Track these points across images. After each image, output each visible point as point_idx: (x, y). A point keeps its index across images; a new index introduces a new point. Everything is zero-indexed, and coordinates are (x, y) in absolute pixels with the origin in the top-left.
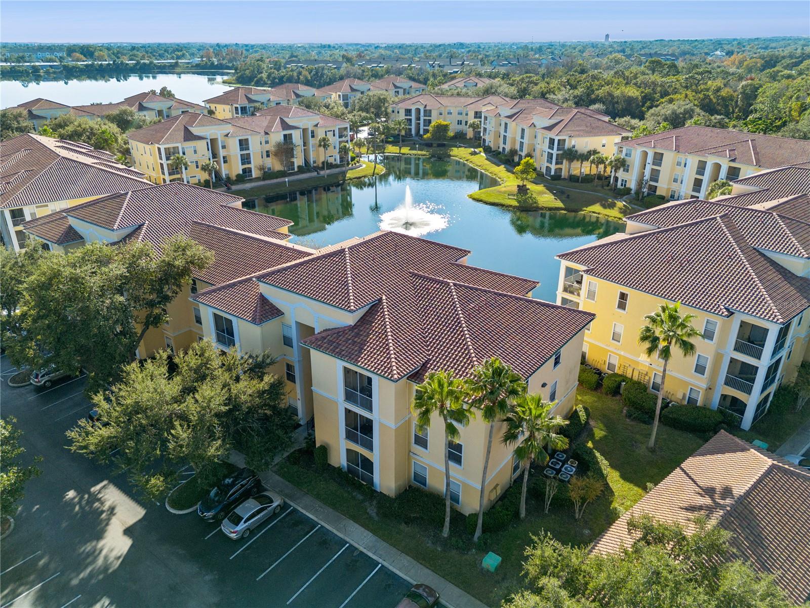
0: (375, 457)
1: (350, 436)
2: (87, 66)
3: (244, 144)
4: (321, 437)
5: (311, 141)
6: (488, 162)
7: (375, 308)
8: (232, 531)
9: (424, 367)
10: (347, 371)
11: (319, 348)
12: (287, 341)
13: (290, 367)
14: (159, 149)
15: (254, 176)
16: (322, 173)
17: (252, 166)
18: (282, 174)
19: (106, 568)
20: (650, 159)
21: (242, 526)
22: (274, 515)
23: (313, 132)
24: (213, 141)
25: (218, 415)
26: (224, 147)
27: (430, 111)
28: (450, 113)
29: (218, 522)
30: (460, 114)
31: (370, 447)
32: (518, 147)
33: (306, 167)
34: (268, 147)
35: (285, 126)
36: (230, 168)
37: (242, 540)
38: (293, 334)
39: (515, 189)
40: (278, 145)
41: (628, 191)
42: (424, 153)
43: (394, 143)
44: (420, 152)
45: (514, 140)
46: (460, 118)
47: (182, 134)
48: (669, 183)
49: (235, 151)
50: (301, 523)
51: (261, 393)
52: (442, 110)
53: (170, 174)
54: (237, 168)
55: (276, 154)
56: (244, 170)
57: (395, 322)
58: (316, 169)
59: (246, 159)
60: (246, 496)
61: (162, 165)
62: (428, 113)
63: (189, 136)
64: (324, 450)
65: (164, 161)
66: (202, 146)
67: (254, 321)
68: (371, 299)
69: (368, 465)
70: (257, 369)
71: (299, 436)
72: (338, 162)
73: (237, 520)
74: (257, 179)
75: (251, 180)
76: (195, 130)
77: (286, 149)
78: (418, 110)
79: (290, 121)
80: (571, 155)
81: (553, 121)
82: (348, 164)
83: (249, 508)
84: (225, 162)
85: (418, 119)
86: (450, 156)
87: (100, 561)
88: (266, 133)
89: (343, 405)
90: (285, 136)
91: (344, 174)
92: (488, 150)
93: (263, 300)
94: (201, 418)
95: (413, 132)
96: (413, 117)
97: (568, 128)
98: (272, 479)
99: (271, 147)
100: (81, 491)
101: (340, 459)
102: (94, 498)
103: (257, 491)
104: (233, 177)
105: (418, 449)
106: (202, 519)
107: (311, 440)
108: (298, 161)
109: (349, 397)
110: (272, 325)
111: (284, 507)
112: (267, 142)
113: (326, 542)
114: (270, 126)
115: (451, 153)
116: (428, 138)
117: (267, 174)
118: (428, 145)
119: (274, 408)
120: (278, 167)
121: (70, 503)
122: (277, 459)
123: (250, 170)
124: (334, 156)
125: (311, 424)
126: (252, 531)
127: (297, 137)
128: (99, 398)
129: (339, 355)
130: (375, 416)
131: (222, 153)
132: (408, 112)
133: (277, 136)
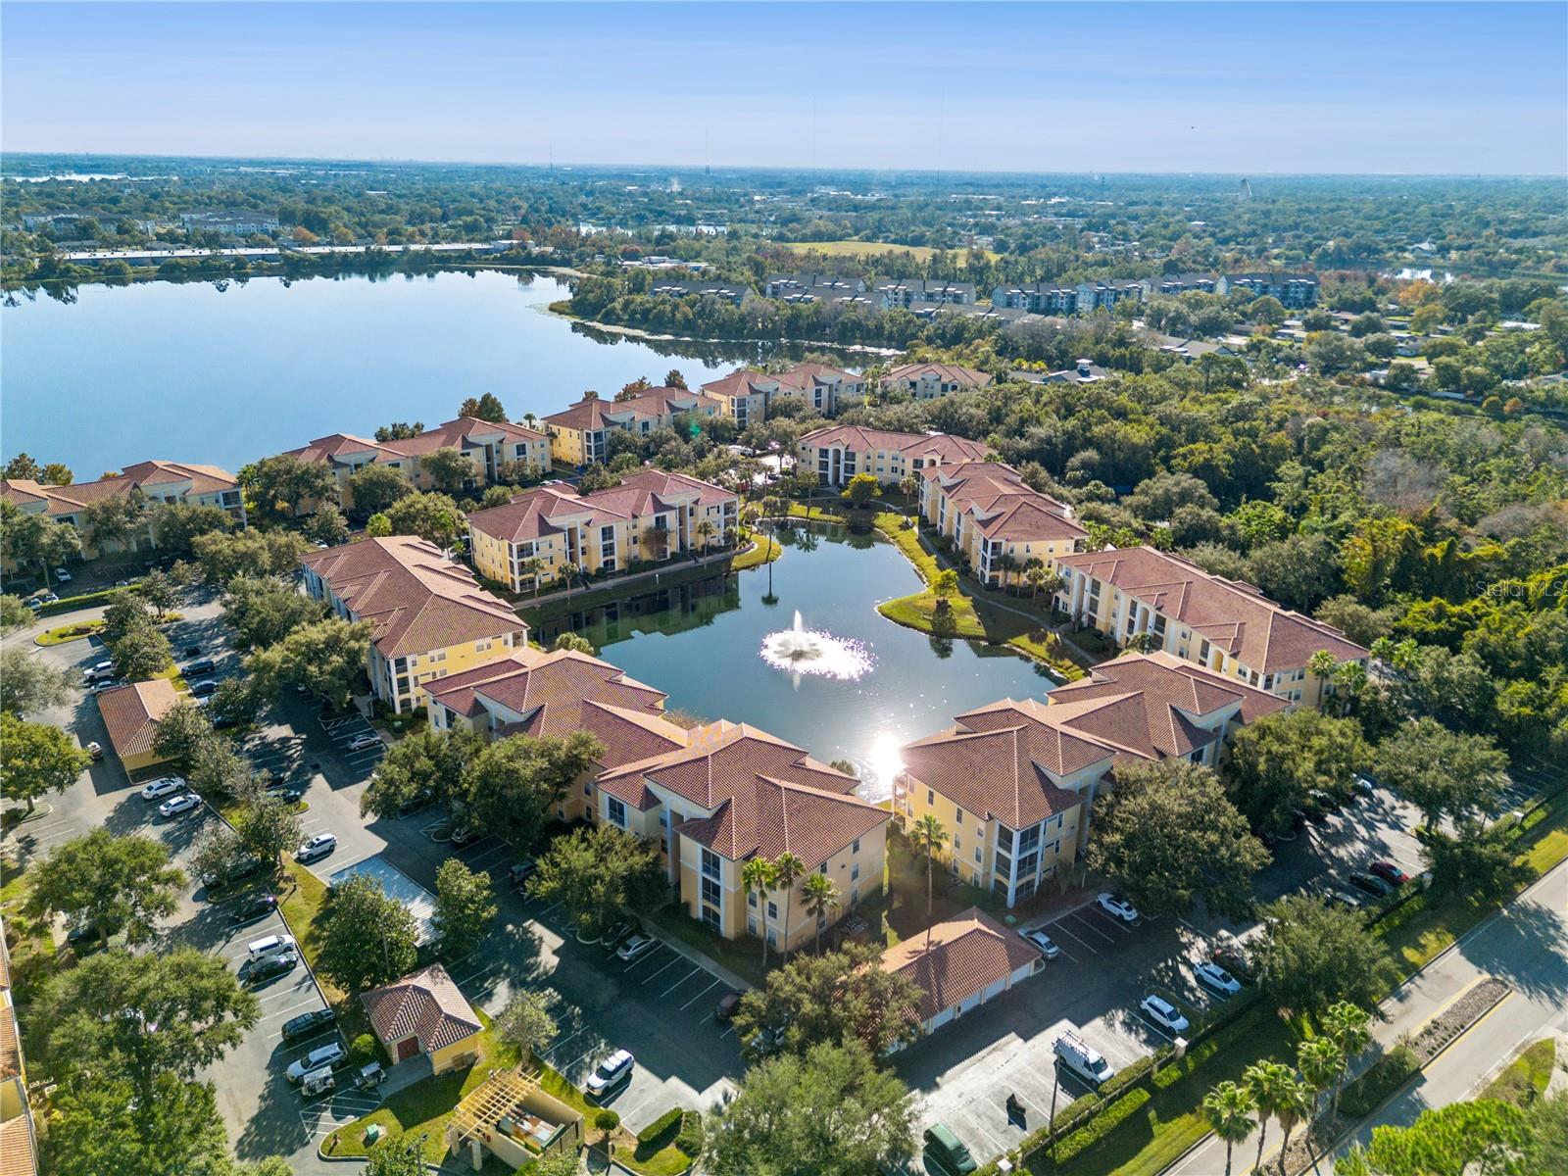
0: (722, 911)
1: (706, 897)
2: (322, 256)
3: (607, 533)
4: (684, 897)
5: (689, 520)
6: (918, 546)
7: (726, 806)
8: (625, 956)
9: (754, 853)
10: (704, 851)
11: (686, 834)
12: (663, 822)
13: (664, 842)
14: (510, 546)
15: (617, 568)
16: (701, 560)
17: (615, 557)
18: (651, 565)
19: (546, 973)
20: (1088, 586)
21: (630, 952)
22: (651, 948)
23: (691, 510)
24: (572, 532)
25: (623, 877)
26: (583, 537)
27: (854, 454)
28: (881, 457)
29: (614, 949)
30: (895, 458)
31: (718, 904)
32: (954, 533)
33: (684, 553)
34: (635, 532)
35: (659, 506)
36: (589, 561)
37: (630, 962)
38: (668, 818)
39: (933, 605)
40: (649, 531)
41: (1067, 618)
42: (839, 519)
43: (802, 499)
44: (834, 518)
45: (951, 524)
46: (895, 464)
47: (535, 525)
48: (1107, 618)
49: (596, 540)
50: (668, 954)
51: (647, 864)
52: (871, 452)
53: (521, 574)
54: (598, 561)
55: (645, 542)
56: (606, 563)
57: (739, 817)
58: (696, 554)
59: (608, 550)
60: (631, 934)
61: (511, 563)
62: (851, 456)
63: (545, 529)
64: (687, 905)
65: (515, 560)
66: (559, 540)
67: (640, 809)
68: (724, 800)
69: (717, 917)
70: (644, 847)
71: (671, 893)
72: (723, 543)
73: (628, 948)
74: (622, 572)
75: (614, 575)
76: (552, 521)
77: (658, 533)
78: (837, 452)
79: (665, 500)
80: (1006, 563)
81: (990, 515)
82: (735, 546)
83: (635, 942)
84: (584, 553)
85: (837, 462)
86: (874, 526)
87: (541, 969)
88: (635, 517)
89: (701, 874)
90: (657, 519)
91: (728, 560)
92: (924, 523)
93: (647, 791)
94: (612, 879)
95: (830, 479)
96: (831, 460)
97: (1007, 527)
98: (649, 924)
99: (639, 532)
100: (517, 926)
101: (698, 913)
102: (526, 931)
103: (639, 931)
104: (593, 570)
105: (751, 907)
106: (604, 948)
107: (678, 897)
108: (672, 546)
109: (706, 869)
110: (652, 811)
111: (658, 943)
112: (635, 527)
113: (685, 966)
114: (639, 507)
115: (877, 522)
116: (847, 496)
117: (634, 566)
118: (847, 505)
119: (653, 874)
120: (646, 555)
121: (511, 933)
122: (655, 910)
123: (613, 562)
124: (717, 537)
125: (678, 886)
126: (638, 956)
127: (671, 519)
128: (540, 862)
129: (699, 840)
130: (722, 883)
131: (581, 543)
132: (824, 453)
133: (648, 520)
